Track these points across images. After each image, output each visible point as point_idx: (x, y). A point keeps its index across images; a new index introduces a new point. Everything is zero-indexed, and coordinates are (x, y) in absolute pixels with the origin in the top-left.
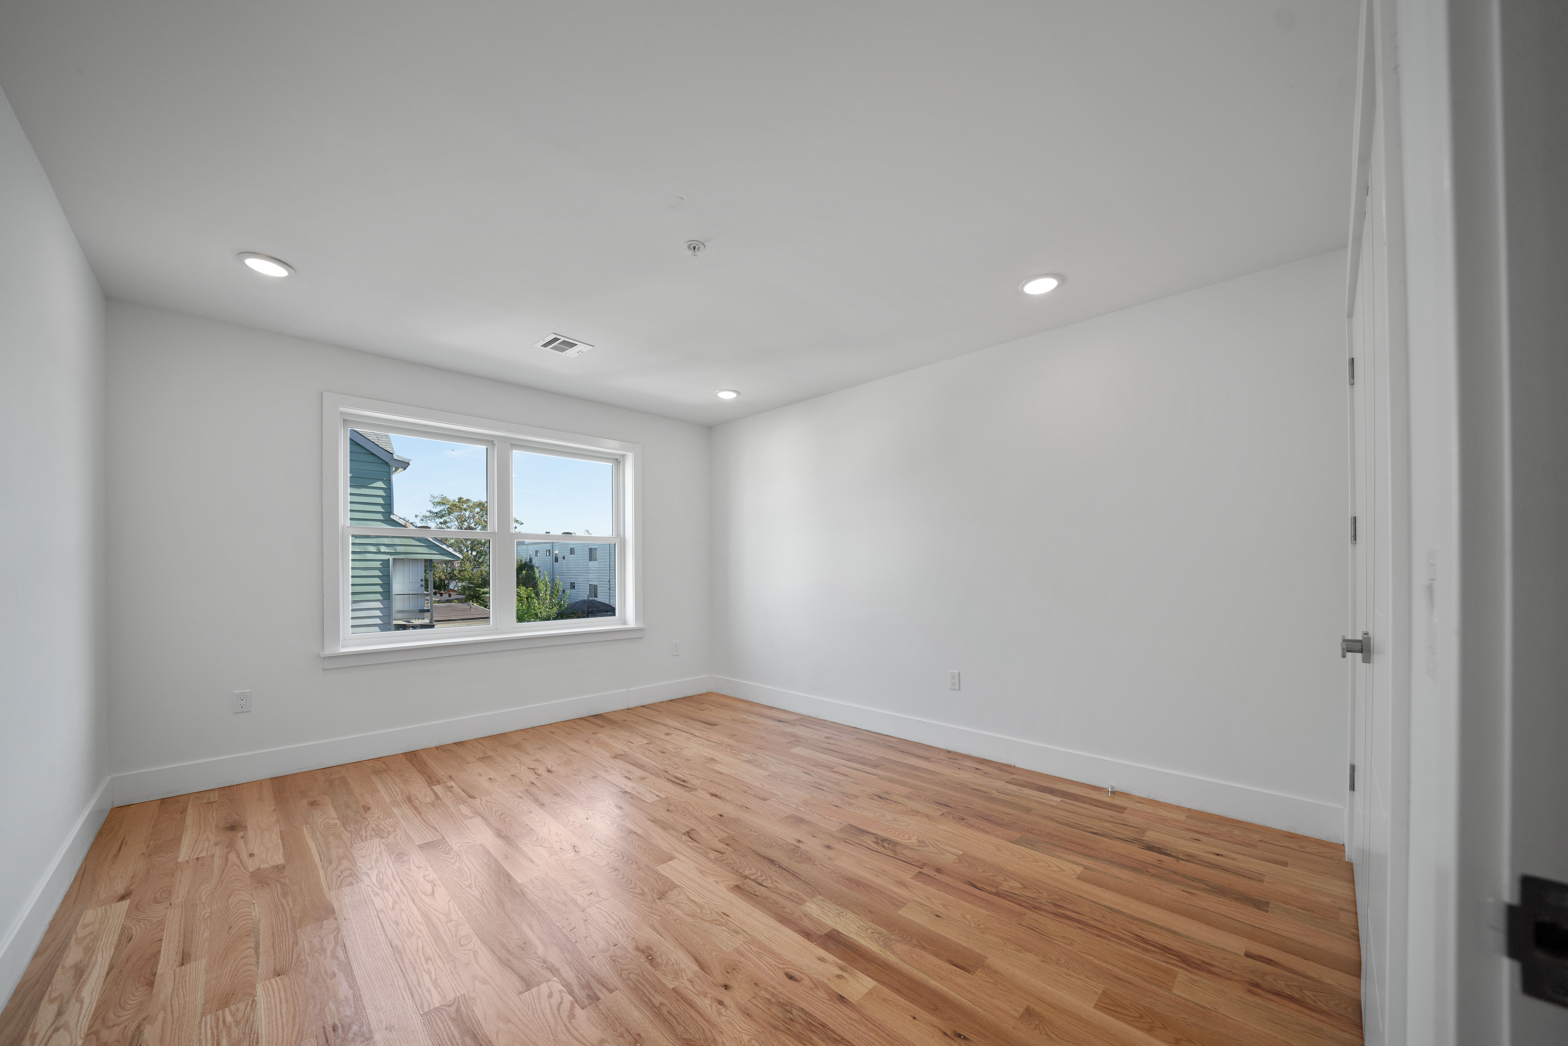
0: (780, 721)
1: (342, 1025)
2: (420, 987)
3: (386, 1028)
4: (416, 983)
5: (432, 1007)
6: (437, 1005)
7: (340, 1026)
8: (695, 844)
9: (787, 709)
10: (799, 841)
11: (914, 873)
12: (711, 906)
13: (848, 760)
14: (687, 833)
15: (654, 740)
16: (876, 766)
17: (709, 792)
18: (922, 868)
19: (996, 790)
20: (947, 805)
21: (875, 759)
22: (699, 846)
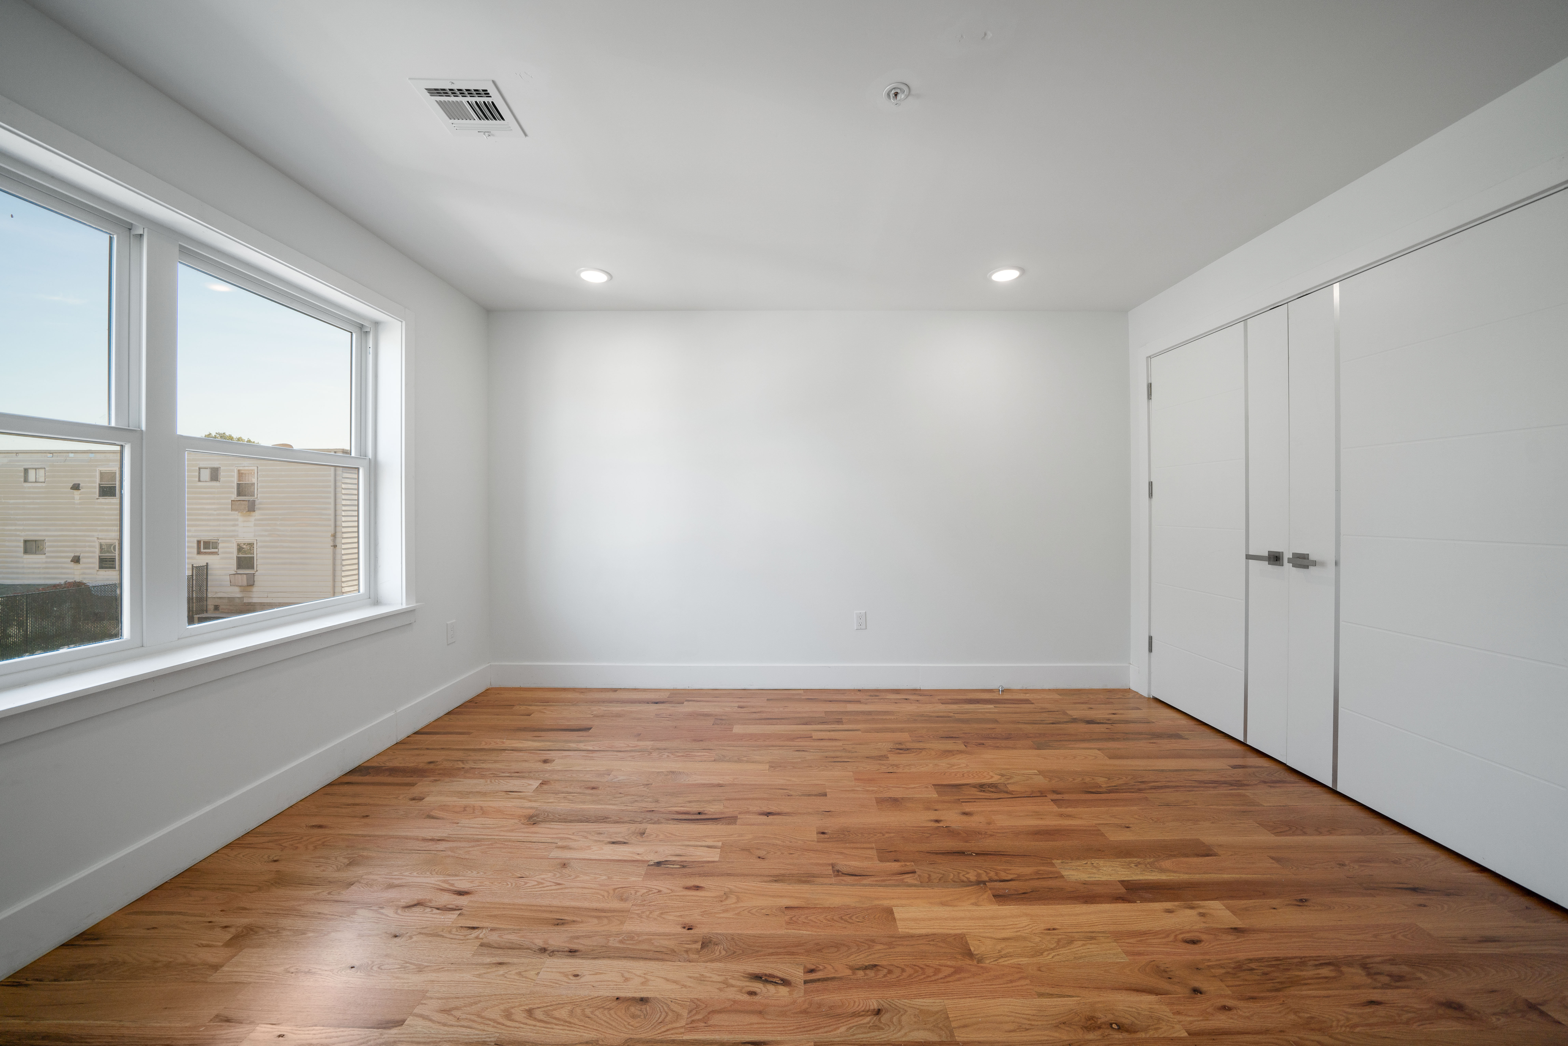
0: (657, 703)
8: (872, 879)
9: (638, 687)
10: (937, 821)
11: (1052, 803)
12: (1027, 931)
13: (806, 724)
14: (838, 873)
15: (542, 776)
16: (839, 722)
17: (755, 813)
18: (1046, 796)
19: (950, 712)
20: (952, 737)
21: (823, 715)
22: (878, 879)
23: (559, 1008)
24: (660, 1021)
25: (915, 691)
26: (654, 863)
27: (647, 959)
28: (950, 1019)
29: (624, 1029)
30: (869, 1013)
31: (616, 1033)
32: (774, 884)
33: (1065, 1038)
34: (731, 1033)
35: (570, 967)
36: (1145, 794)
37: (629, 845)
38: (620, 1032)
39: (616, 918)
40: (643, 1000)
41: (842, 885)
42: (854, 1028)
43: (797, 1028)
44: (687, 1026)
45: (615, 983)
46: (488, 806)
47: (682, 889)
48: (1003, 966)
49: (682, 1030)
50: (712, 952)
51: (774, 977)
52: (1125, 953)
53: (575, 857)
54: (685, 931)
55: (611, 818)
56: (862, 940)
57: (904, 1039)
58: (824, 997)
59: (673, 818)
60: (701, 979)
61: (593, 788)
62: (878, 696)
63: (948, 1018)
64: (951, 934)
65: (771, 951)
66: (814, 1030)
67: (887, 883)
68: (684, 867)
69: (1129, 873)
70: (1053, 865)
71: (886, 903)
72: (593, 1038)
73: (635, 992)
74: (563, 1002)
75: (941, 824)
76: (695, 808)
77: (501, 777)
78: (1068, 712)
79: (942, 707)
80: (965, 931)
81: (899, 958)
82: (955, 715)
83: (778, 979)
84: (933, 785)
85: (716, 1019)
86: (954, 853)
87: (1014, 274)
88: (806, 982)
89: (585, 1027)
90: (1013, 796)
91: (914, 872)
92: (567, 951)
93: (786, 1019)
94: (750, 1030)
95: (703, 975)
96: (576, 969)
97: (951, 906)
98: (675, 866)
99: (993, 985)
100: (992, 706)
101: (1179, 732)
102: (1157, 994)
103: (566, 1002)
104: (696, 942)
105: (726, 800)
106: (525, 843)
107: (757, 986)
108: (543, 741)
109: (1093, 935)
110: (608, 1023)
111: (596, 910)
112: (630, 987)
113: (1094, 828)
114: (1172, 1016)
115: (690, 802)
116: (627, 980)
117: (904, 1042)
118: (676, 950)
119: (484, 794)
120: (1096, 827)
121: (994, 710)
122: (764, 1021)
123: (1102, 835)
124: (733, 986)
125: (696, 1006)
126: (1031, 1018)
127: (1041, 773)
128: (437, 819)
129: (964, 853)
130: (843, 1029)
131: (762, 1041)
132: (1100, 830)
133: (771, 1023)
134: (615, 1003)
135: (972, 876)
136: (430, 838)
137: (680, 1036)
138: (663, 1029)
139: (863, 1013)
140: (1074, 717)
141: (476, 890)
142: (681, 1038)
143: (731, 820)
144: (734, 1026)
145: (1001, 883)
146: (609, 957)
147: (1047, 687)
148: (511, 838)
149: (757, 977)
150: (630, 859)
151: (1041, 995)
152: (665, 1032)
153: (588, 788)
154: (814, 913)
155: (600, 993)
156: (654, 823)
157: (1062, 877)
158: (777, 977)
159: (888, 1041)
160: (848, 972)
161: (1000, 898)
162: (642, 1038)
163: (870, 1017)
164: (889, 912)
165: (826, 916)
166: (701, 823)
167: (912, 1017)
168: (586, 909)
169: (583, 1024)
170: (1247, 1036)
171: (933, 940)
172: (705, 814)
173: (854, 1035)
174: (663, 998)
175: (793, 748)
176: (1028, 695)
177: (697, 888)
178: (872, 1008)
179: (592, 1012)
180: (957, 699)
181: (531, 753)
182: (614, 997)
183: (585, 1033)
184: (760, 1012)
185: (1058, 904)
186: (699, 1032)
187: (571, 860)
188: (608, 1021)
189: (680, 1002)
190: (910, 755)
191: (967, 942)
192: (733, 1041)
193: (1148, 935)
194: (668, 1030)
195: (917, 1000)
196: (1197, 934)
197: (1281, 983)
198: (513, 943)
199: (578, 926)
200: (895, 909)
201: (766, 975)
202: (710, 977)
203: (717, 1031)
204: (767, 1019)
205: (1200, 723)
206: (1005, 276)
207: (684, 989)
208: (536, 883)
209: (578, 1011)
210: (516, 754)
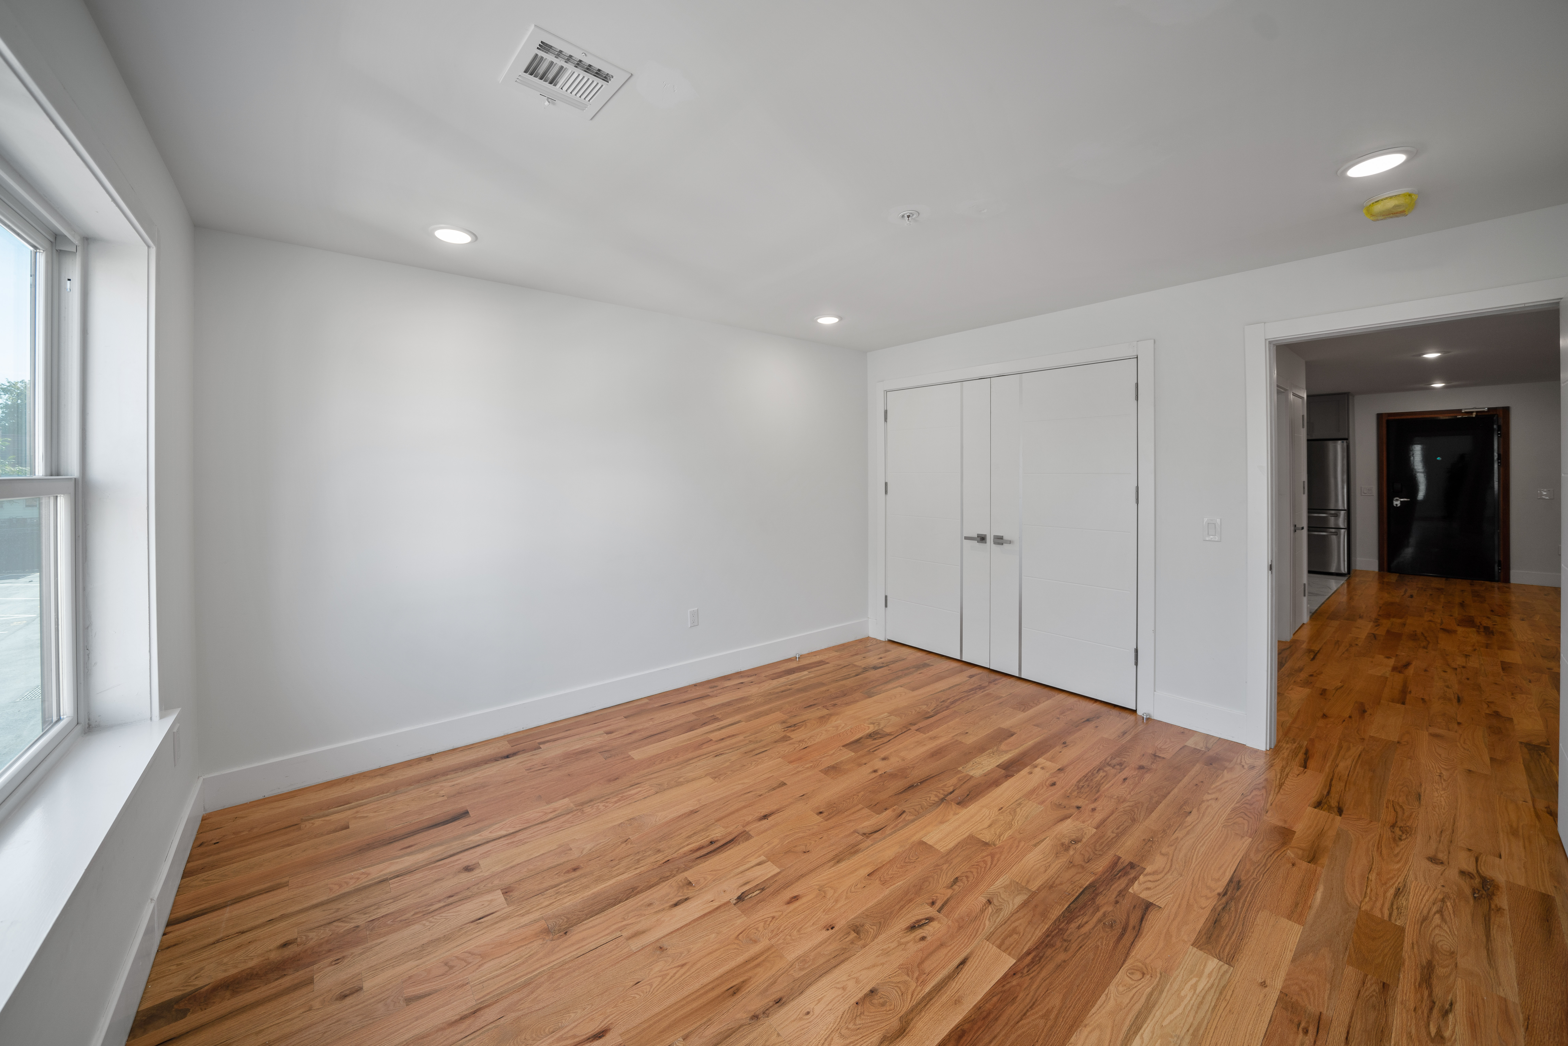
1: (1298, 1029)
2: (1213, 985)
3: (1266, 987)
4: (1213, 990)
5: (1221, 963)
6: (1216, 961)
7: (1300, 1029)
10: (875, 771)
11: (918, 733)
12: (993, 816)
13: (691, 729)
14: (867, 835)
15: (490, 885)
16: (716, 719)
17: (754, 821)
18: (910, 729)
19: (786, 685)
20: (811, 705)
21: (693, 717)
22: (892, 826)
23: (831, 1041)
24: (900, 995)
25: (739, 674)
26: (736, 900)
27: (836, 966)
28: (1019, 882)
29: (889, 1016)
30: (987, 905)
31: (888, 1023)
32: (839, 865)
33: (1065, 860)
34: (944, 968)
35: (794, 1012)
36: (953, 709)
37: (691, 900)
38: (890, 1020)
39: (772, 956)
40: (872, 992)
41: (879, 842)
42: (991, 918)
43: (969, 939)
44: (919, 984)
45: (841, 996)
46: (476, 947)
47: (786, 906)
48: (1006, 840)
49: (919, 988)
50: (868, 932)
51: (920, 921)
52: (1039, 804)
53: (662, 935)
54: (830, 931)
55: (638, 886)
56: (932, 869)
57: (1016, 907)
58: (958, 912)
59: (696, 857)
60: (887, 953)
61: (575, 870)
62: (716, 687)
63: (1017, 883)
64: (965, 838)
65: (897, 907)
66: (976, 933)
67: (900, 825)
68: (763, 889)
69: (994, 760)
70: (960, 772)
71: (916, 838)
72: (880, 1037)
73: (861, 991)
74: (827, 1036)
75: (880, 773)
76: (701, 840)
77: (432, 912)
78: (856, 663)
79: (775, 683)
80: (969, 832)
81: (961, 866)
82: (792, 686)
83: (924, 920)
84: (843, 746)
85: (928, 966)
86: (909, 788)
87: (835, 320)
88: (939, 911)
89: (865, 1036)
90: (895, 736)
91: (904, 812)
92: (774, 1005)
93: (957, 938)
94: (951, 958)
95: (883, 949)
96: (801, 1008)
97: (946, 821)
98: (755, 893)
99: (1013, 853)
100: (806, 673)
101: (925, 662)
102: (1069, 817)
103: (829, 1033)
104: (848, 933)
105: (716, 821)
106: (588, 955)
107: (920, 933)
108: (423, 850)
109: (1018, 802)
110: (874, 1021)
111: (747, 962)
112: (853, 991)
113: (953, 741)
114: (1082, 824)
115: (689, 837)
116: (844, 988)
117: (1017, 908)
118: (844, 947)
119: (447, 938)
120: (953, 739)
121: (810, 676)
122: (950, 948)
123: (961, 743)
124: (908, 942)
125: (907, 969)
126: (1045, 859)
127: (891, 713)
128: (429, 994)
129: (913, 786)
130: (987, 922)
131: (963, 958)
132: (957, 741)
133: (954, 946)
134: (860, 1007)
135: (934, 798)
136: (457, 1017)
137: (923, 992)
138: (909, 997)
139: (984, 907)
140: (863, 666)
141: (610, 1022)
142: (925, 993)
143: (743, 836)
144: (940, 963)
145: (951, 795)
146: (810, 985)
147: (823, 647)
148: (565, 958)
149: (913, 928)
150: (711, 909)
151: (1035, 845)
152: (912, 997)
153: (568, 872)
154: (888, 869)
155: (841, 1009)
156: (683, 872)
157: (972, 777)
158: (923, 919)
159: (1011, 913)
160: (950, 892)
161: (962, 802)
162: (906, 1012)
163: (990, 907)
164: (922, 843)
165: (897, 866)
166: (727, 849)
167: (1005, 893)
168: (739, 967)
169: (861, 1036)
170: (1110, 818)
171: (963, 846)
172: (717, 841)
173: (995, 922)
174: (881, 980)
175: (712, 754)
176: (818, 657)
177: (795, 898)
178: (984, 902)
179: (855, 1024)
180: (779, 673)
181: (432, 868)
182: (854, 1003)
183: (871, 1039)
184: (942, 945)
185: (988, 793)
186: (928, 981)
187: (661, 940)
188: (873, 1020)
189: (894, 974)
190: (800, 730)
191: (977, 838)
192: (951, 971)
193: (1036, 790)
194: (912, 994)
195: (996, 883)
196: (1051, 780)
197: (1096, 787)
198: (721, 1033)
199: (752, 982)
200: (925, 840)
201: (915, 923)
202: (889, 947)
203: (936, 973)
204: (949, 946)
205: (927, 653)
206: (828, 321)
207: (885, 966)
208: (660, 979)
209: (843, 1031)
210: (408, 879)
